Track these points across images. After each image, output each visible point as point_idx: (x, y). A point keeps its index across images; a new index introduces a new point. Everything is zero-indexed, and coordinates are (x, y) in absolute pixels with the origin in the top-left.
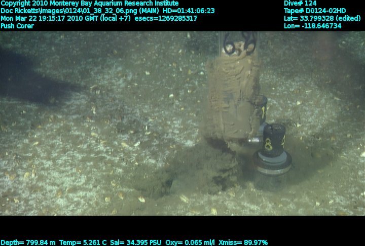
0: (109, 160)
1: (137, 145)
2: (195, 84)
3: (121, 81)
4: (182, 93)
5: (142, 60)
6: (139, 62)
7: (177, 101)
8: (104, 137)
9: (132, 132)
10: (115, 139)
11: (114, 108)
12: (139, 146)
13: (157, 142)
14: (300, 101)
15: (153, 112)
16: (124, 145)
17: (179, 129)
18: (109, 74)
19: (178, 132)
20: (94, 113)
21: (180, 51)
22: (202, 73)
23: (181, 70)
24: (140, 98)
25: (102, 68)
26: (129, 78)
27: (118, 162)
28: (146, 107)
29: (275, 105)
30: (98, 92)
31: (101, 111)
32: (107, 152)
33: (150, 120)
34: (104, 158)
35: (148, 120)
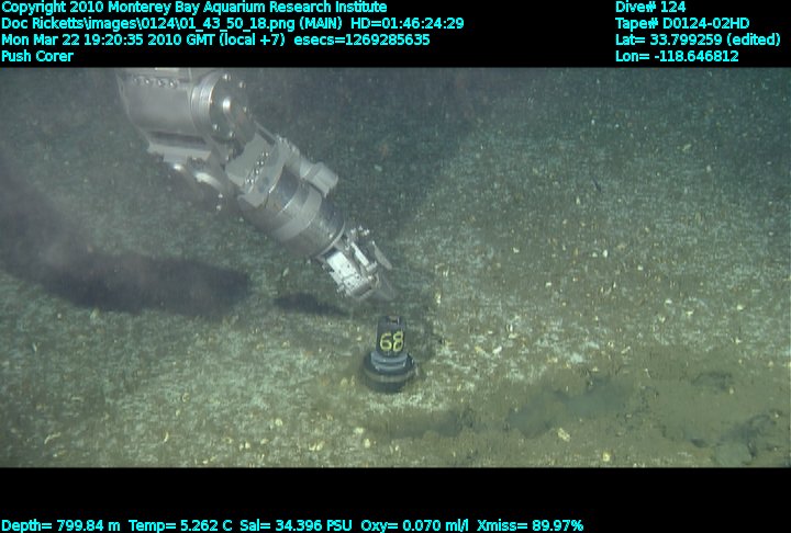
0: (457, 370)
1: (497, 351)
2: (582, 269)
3: (479, 259)
4: (564, 281)
5: (510, 231)
6: (505, 235)
7: (556, 293)
8: (451, 337)
9: (491, 332)
10: (466, 341)
11: (467, 297)
12: (500, 353)
13: (527, 351)
14: (741, 303)
15: (522, 307)
16: (478, 349)
17: (560, 334)
18: (462, 249)
19: (557, 339)
20: (439, 302)
21: (565, 222)
22: (594, 255)
23: (564, 249)
24: (503, 285)
25: (454, 240)
26: (490, 256)
27: (470, 374)
28: (512, 297)
29: (703, 308)
30: (446, 274)
31: (449, 299)
32: (454, 359)
33: (517, 317)
34: (450, 366)
35: (514, 317)
